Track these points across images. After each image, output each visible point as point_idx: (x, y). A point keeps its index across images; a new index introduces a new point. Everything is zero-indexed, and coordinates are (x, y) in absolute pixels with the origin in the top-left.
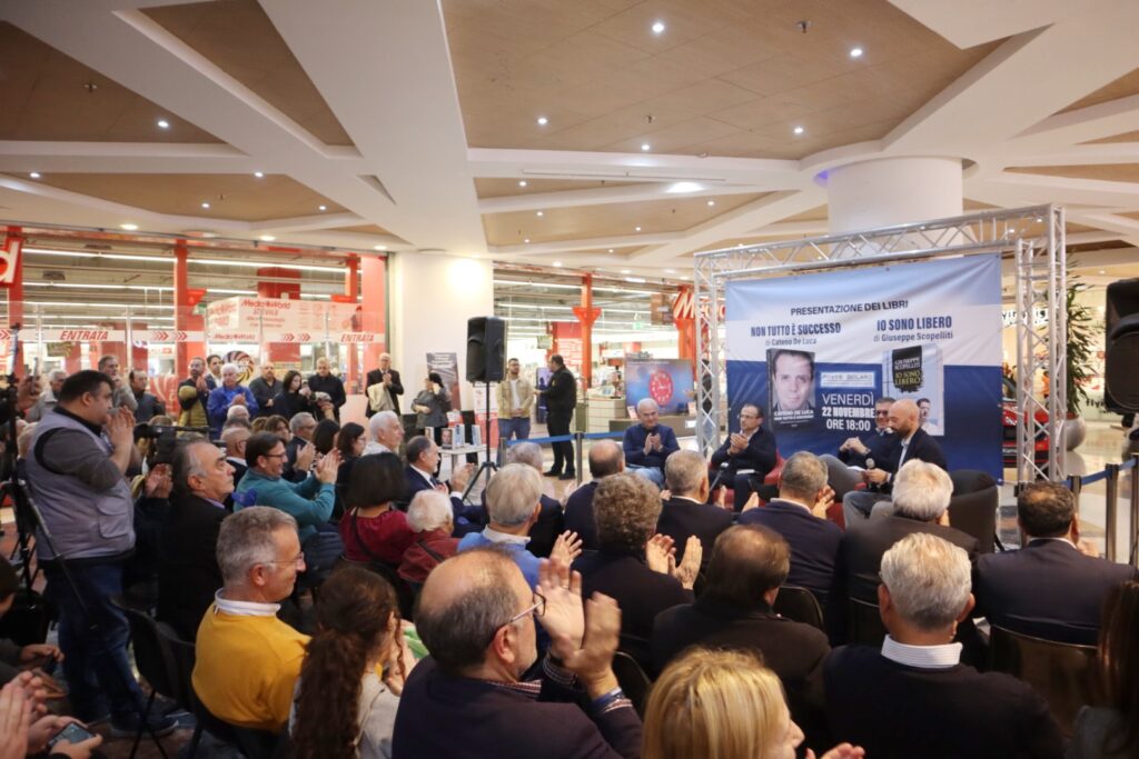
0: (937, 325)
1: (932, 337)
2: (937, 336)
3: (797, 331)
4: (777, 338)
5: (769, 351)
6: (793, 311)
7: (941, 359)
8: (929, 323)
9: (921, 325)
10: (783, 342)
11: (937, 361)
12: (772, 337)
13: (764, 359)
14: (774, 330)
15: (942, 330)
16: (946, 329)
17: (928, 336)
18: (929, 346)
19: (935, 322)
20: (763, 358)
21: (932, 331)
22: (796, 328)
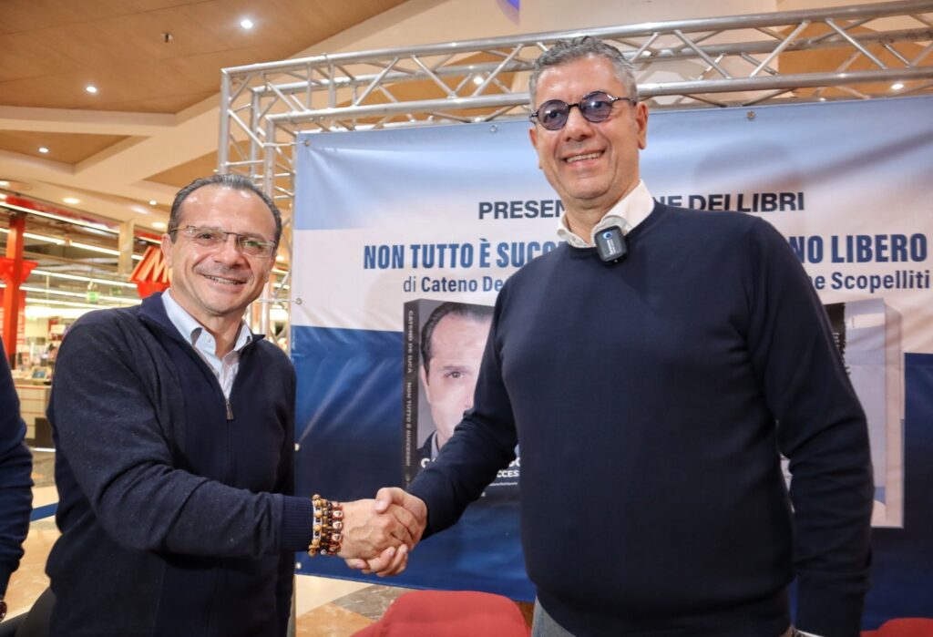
0: (887, 253)
1: (874, 283)
2: (887, 282)
3: (494, 256)
4: (435, 273)
5: (411, 307)
6: (483, 209)
7: (899, 338)
8: (863, 248)
9: (842, 253)
10: (451, 285)
11: (886, 344)
12: (421, 272)
13: (400, 328)
14: (427, 255)
15: (901, 266)
16: (911, 266)
17: (862, 281)
18: (863, 306)
19: (880, 248)
20: (394, 322)
21: (872, 268)
22: (493, 250)
